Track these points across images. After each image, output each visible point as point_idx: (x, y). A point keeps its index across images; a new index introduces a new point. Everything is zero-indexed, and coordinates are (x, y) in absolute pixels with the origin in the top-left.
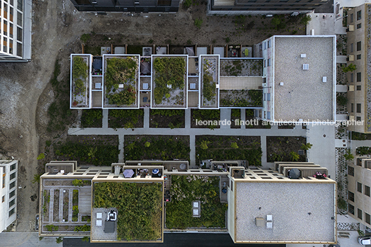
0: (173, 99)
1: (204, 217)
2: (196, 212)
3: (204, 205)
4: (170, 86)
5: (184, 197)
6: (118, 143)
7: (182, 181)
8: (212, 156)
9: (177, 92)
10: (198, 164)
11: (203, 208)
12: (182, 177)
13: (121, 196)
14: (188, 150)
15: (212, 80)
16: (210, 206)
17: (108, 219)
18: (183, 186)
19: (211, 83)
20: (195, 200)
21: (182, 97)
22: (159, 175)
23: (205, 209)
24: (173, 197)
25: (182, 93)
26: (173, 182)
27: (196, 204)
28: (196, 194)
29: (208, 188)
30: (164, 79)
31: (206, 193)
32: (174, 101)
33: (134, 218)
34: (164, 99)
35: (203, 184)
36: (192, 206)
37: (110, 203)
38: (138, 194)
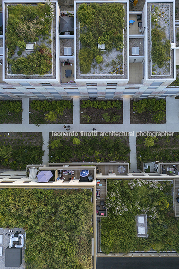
0: (107, 66)
1: (153, 237)
2: (142, 231)
3: (153, 221)
4: (102, 47)
5: (126, 209)
6: (42, 143)
7: (123, 187)
8: (157, 157)
9: (114, 55)
10: (140, 168)
11: (152, 225)
12: (122, 182)
13: (29, 211)
14: (128, 150)
15: (165, 38)
16: (161, 222)
17: (11, 245)
18: (124, 194)
19: (163, 41)
20: (140, 213)
21: (121, 63)
22: (90, 178)
23: (154, 226)
24: (111, 210)
25: (120, 57)
26: (110, 189)
27: (141, 220)
28: (141, 205)
29: (158, 197)
30: (93, 35)
31: (156, 204)
32: (109, 69)
33: (50, 245)
34: (94, 66)
35: (151, 192)
36: (136, 222)
37: (12, 221)
38: (56, 206)
